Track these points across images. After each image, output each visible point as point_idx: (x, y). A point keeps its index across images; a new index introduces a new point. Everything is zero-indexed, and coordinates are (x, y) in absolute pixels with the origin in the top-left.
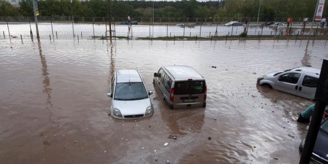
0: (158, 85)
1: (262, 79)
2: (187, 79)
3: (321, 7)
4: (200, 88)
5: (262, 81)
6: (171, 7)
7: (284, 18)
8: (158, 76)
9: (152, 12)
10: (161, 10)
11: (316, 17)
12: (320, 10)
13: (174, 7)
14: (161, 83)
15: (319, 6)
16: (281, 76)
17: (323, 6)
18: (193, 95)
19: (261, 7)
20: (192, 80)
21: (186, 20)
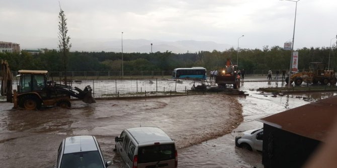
0: (120, 151)
1: (240, 138)
2: (153, 143)
3: (296, 60)
4: (170, 153)
5: (241, 140)
6: (143, 59)
7: (263, 71)
8: (120, 141)
9: (121, 64)
10: (133, 62)
11: (292, 70)
12: (295, 63)
13: (146, 60)
14: (123, 150)
15: (294, 58)
16: (258, 134)
17: (297, 59)
18: (162, 162)
19: (239, 59)
20: (159, 143)
21: (161, 73)
